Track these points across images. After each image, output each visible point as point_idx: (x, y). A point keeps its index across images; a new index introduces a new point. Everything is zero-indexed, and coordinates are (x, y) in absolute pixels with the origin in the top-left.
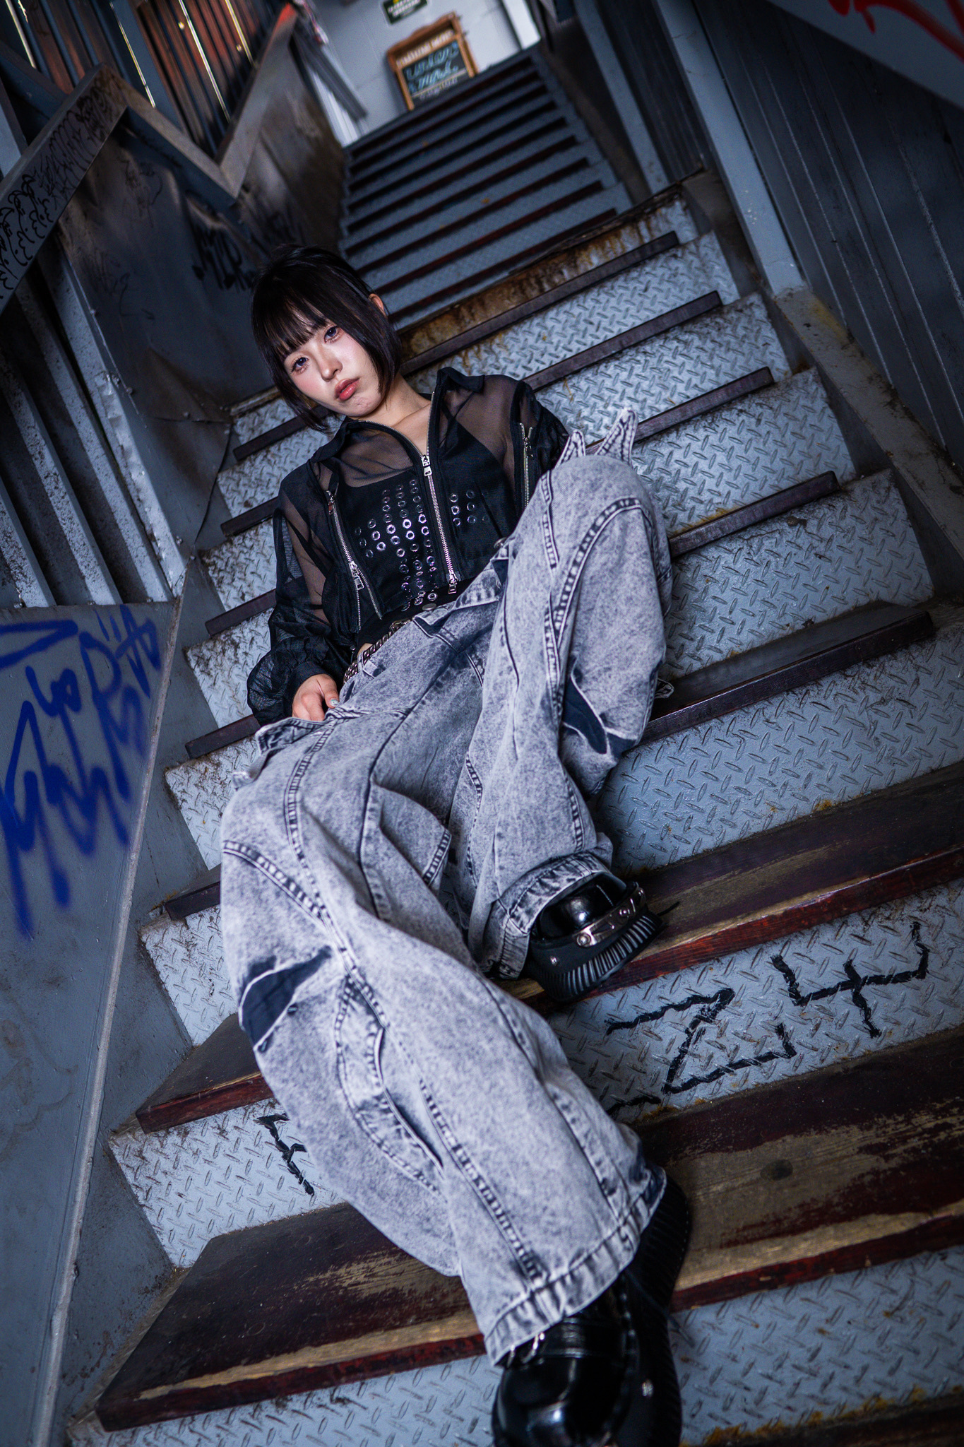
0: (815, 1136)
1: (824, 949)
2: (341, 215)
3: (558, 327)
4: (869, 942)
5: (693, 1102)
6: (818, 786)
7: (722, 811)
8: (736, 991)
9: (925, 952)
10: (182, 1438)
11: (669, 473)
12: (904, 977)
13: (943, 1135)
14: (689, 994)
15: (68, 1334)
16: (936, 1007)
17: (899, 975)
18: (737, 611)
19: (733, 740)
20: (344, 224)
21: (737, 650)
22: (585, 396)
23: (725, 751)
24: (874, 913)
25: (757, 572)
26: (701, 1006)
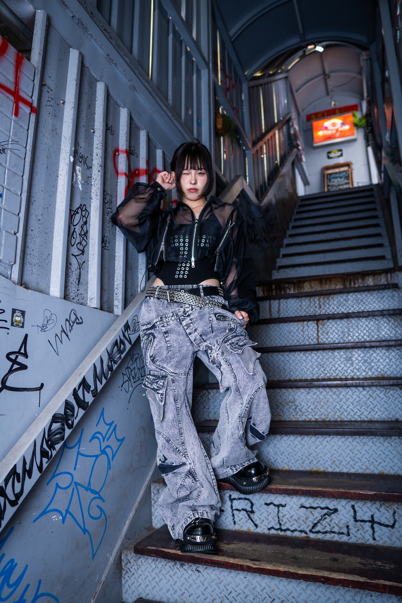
0: (347, 556)
1: (367, 508)
2: (291, 221)
3: (352, 299)
4: (380, 511)
5: (316, 538)
6: (382, 467)
7: (352, 463)
8: (339, 510)
9: (395, 521)
10: (151, 565)
11: (370, 359)
12: (387, 526)
13: (382, 567)
14: (326, 506)
15: (129, 526)
16: (394, 539)
17: (386, 525)
18: (376, 408)
19: (362, 444)
20: (291, 224)
21: (373, 419)
22: (353, 325)
23: (358, 445)
24: (383, 504)
25: (385, 399)
26: (328, 510)
